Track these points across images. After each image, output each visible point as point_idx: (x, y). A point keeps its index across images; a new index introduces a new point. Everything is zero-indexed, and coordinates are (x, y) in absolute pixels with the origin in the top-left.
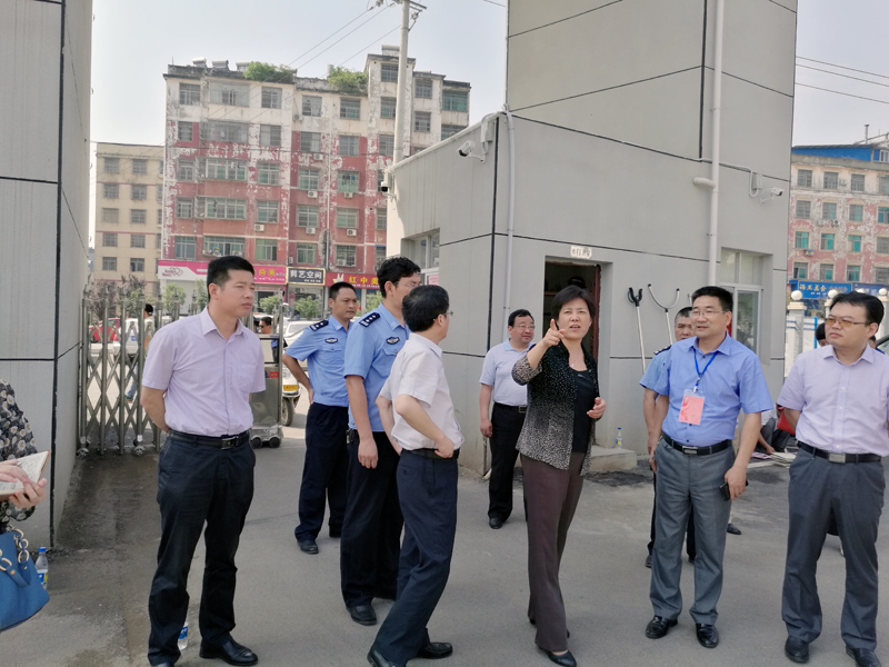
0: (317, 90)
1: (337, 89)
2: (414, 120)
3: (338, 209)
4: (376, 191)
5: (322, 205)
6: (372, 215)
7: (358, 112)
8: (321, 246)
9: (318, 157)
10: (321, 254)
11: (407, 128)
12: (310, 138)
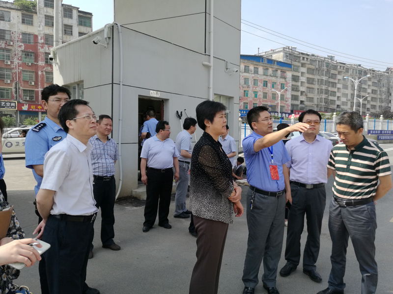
0: (7, 8)
1: (19, 8)
2: (64, 29)
3: (23, 71)
4: (44, 63)
5: (13, 68)
6: (43, 75)
7: (32, 21)
8: (14, 90)
9: (10, 43)
10: (14, 93)
11: (60, 32)
12: (5, 33)
